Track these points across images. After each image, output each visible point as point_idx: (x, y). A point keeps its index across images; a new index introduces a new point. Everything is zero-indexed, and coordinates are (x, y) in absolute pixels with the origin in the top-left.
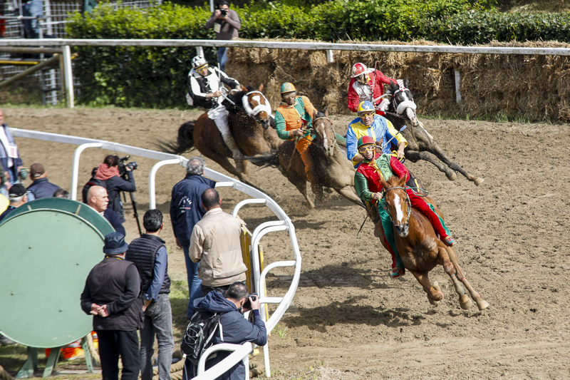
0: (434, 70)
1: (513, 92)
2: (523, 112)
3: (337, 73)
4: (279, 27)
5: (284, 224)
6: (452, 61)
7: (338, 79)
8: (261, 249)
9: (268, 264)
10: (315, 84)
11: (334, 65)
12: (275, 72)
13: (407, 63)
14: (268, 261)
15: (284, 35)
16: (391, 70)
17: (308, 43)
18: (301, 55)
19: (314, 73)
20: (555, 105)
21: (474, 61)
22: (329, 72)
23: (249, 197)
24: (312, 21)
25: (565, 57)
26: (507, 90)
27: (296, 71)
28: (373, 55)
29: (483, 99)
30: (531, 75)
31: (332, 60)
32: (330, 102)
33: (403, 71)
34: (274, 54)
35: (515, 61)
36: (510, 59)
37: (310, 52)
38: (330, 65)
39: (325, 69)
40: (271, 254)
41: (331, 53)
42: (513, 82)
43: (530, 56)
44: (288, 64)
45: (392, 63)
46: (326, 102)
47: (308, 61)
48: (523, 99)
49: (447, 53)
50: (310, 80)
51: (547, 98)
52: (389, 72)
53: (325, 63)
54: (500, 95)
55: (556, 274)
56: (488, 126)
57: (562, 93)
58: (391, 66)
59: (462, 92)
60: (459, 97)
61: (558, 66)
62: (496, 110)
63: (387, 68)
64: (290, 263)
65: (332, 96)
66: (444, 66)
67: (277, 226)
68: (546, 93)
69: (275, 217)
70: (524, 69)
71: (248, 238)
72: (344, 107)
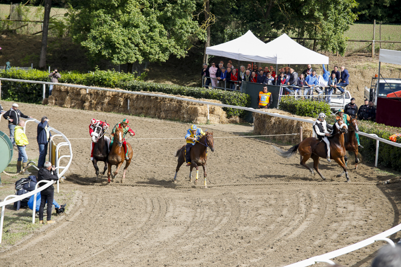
0: (121, 98)
1: (147, 108)
2: (149, 115)
3: (89, 97)
4: (71, 80)
5: (68, 143)
6: (127, 96)
7: (89, 99)
10: (82, 100)
11: (88, 94)
12: (68, 94)
13: (112, 95)
14: (61, 155)
15: (72, 82)
17: (80, 86)
18: (78, 90)
19: (81, 96)
20: (160, 113)
21: (135, 97)
22: (87, 96)
23: (57, 134)
24: (82, 79)
26: (145, 107)
27: (76, 95)
28: (101, 92)
29: (137, 109)
31: (88, 92)
34: (69, 89)
35: (148, 98)
36: (146, 97)
37: (81, 89)
38: (87, 94)
39: (85, 95)
40: (62, 153)
41: (88, 90)
42: (147, 105)
43: (153, 97)
44: (73, 92)
46: (85, 106)
47: (80, 92)
48: (149, 110)
49: (126, 93)
50: (80, 98)
53: (85, 93)
54: (142, 108)
56: (137, 118)
57: (162, 110)
59: (130, 106)
60: (129, 108)
61: (162, 101)
62: (140, 113)
63: (106, 96)
64: (68, 156)
65: (87, 104)
66: (125, 97)
67: (65, 144)
68: (157, 109)
69: (65, 141)
70: (151, 101)
71: (55, 147)
72: (90, 108)
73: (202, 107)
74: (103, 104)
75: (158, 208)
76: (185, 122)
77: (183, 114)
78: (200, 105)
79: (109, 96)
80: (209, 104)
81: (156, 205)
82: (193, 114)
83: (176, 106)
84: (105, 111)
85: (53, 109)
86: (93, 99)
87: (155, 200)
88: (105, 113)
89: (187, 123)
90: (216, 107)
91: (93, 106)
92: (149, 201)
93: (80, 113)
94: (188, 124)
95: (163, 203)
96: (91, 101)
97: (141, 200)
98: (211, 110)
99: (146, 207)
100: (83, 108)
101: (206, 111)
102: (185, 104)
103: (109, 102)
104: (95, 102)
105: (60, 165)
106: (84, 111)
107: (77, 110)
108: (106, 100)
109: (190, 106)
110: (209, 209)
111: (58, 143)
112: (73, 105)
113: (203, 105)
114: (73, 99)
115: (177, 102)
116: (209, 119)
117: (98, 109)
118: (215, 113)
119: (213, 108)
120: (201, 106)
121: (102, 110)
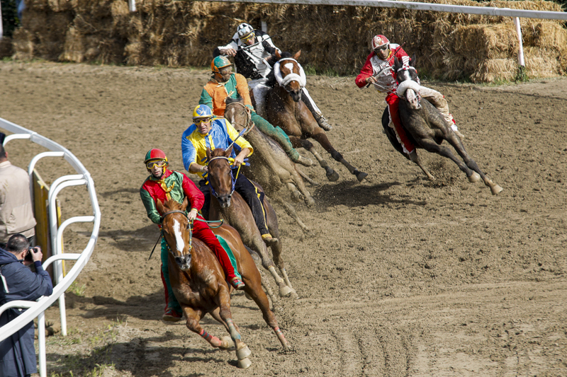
0: (240, 20)
1: (322, 44)
2: (332, 65)
3: (140, 22)
5: (83, 178)
6: (259, 11)
7: (140, 29)
8: (59, 204)
9: (66, 219)
10: (116, 34)
11: (136, 14)
12: (74, 21)
13: (212, 12)
14: (66, 216)
16: (196, 20)
18: (101, 3)
19: (115, 22)
21: (282, 11)
22: (131, 21)
23: (48, 150)
25: (375, 8)
26: (315, 43)
27: (97, 20)
28: (177, 4)
30: (341, 26)
31: (134, 9)
32: (132, 52)
33: (208, 21)
34: (74, 2)
35: (324, 12)
36: (319, 10)
38: (132, 14)
39: (127, 18)
40: (68, 209)
41: (133, 2)
42: (321, 34)
43: (340, 7)
44: (88, 12)
45: (197, 12)
46: (127, 52)
47: (109, 9)
48: (331, 51)
49: (253, 3)
50: (111, 29)
51: (356, 51)
52: (194, 22)
53: (127, 12)
54: (308, 47)
55: (364, 232)
58: (195, 16)
61: (369, 18)
62: (304, 63)
63: (191, 18)
64: (88, 219)
65: (134, 46)
66: (250, 16)
67: (75, 180)
68: (356, 45)
69: (73, 170)
70: (333, 21)
71: (46, 192)
72: (146, 58)
73: (499, 26)
74: (183, 42)
75: (380, 363)
76: (448, 80)
77: (440, 54)
78: (491, 22)
79: (202, 17)
80: (521, 15)
81: (374, 352)
82: (473, 53)
83: (415, 31)
84: (192, 65)
85: (30, 69)
86: (153, 29)
87: (370, 339)
88: (192, 70)
89: (453, 81)
90: (544, 23)
91: (152, 52)
92: (349, 343)
93: (116, 75)
94: (458, 84)
95: (394, 344)
96: (146, 37)
97: (324, 339)
98: (529, 34)
99: (343, 363)
100: (122, 59)
101: (514, 40)
102: (442, 23)
103: (201, 34)
104: (160, 39)
105: (66, 250)
106: (127, 71)
107: (105, 69)
108: (193, 31)
109: (460, 26)
110: (544, 354)
111: (54, 177)
112: (91, 51)
113: (500, 20)
114: (89, 34)
115: (418, 18)
116: (523, 63)
117: (170, 60)
118: (543, 41)
119: (534, 25)
120: (496, 25)
121: (181, 62)
